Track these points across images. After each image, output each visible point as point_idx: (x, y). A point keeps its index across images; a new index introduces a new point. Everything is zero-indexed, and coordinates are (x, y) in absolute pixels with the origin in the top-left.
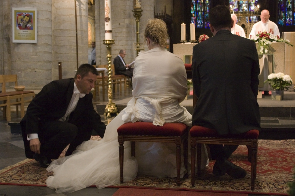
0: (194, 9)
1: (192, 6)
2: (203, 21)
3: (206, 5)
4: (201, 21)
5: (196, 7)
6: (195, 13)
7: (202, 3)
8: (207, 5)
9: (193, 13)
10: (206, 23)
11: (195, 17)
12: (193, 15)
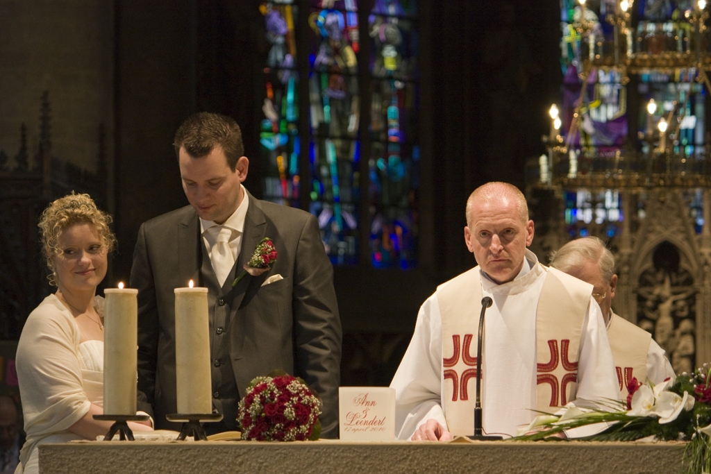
0: (281, 117)
1: (270, 93)
2: (357, 214)
3: (379, 89)
4: (337, 208)
5: (303, 105)
6: (296, 146)
7: (346, 73)
8: (387, 89)
9: (280, 150)
10: (376, 226)
11: (296, 180)
12: (281, 161)
